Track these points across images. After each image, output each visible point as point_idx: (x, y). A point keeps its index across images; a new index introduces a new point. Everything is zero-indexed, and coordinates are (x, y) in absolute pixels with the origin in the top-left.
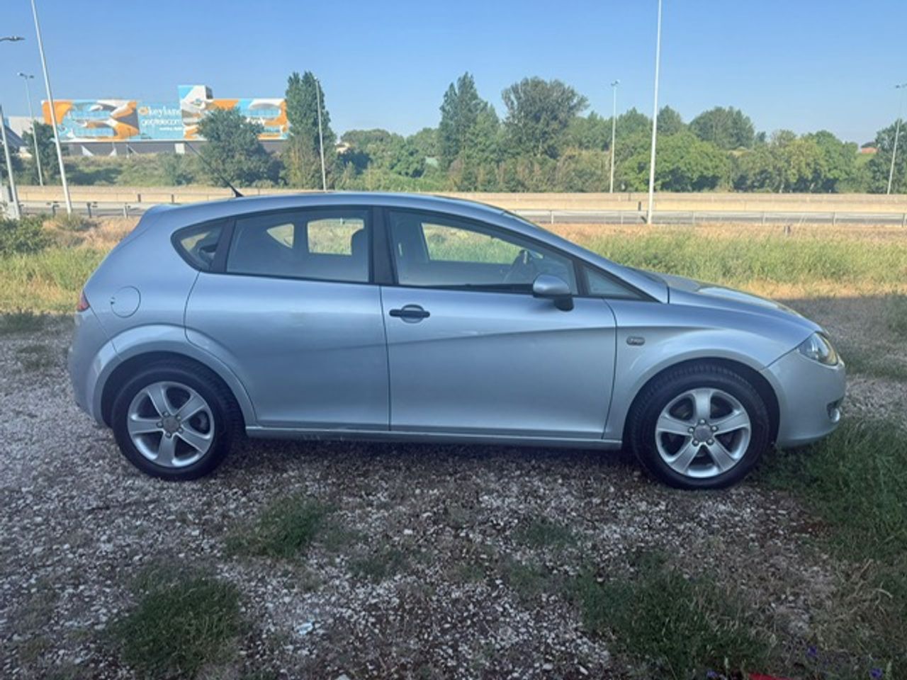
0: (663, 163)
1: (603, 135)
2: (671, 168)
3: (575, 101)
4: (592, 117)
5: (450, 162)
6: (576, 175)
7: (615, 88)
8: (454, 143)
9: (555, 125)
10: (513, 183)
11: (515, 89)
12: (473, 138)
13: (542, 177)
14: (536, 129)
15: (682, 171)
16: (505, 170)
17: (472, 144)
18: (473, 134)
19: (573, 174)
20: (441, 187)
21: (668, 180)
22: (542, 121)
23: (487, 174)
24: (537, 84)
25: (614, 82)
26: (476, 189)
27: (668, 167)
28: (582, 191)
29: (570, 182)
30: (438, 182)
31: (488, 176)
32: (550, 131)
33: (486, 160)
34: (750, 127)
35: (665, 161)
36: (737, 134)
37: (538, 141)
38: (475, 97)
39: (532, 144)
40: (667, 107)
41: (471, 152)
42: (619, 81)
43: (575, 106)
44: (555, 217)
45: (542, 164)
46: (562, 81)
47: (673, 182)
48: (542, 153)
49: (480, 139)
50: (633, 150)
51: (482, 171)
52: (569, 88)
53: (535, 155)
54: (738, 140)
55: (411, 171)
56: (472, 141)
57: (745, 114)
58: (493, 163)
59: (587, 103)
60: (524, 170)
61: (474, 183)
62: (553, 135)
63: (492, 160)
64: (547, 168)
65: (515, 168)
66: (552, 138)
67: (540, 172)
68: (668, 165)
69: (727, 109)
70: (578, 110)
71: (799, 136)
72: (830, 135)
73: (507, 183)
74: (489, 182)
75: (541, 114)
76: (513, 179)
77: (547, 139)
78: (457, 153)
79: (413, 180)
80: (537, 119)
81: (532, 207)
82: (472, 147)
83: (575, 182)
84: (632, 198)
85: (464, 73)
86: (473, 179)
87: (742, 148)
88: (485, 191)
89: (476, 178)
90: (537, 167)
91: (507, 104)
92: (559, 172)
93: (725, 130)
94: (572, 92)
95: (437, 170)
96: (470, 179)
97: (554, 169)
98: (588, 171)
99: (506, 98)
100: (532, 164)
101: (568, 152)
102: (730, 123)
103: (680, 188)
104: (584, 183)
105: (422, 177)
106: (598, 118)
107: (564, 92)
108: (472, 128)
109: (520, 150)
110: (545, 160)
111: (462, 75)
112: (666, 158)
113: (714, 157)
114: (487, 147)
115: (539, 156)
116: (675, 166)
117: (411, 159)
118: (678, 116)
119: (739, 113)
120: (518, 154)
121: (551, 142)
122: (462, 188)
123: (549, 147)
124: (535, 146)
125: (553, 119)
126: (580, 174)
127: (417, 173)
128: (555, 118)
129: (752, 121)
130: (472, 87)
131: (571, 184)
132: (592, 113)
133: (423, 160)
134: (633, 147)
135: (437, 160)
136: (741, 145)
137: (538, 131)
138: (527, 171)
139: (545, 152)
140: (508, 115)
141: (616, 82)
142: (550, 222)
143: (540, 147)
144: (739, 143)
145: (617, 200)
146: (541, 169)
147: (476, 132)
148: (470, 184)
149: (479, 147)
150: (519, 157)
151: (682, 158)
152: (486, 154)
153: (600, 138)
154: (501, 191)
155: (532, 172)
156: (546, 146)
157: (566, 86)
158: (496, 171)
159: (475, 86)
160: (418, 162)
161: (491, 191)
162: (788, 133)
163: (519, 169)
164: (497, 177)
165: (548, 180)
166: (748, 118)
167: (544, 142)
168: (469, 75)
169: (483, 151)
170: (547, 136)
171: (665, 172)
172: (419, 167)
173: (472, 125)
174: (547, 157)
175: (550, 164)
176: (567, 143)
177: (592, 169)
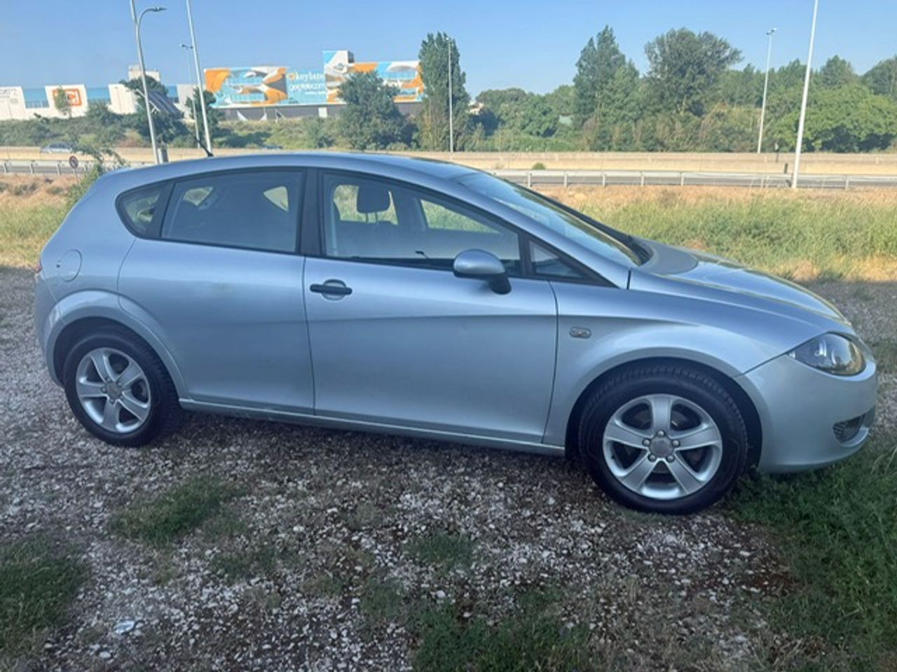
0: (825, 121)
1: (756, 90)
2: (835, 126)
4: (748, 70)
5: (584, 120)
6: (722, 133)
7: (771, 37)
8: (589, 100)
9: (701, 79)
10: (651, 142)
11: (660, 42)
12: (611, 94)
13: (684, 136)
14: (680, 84)
15: (848, 129)
16: (643, 127)
17: (609, 101)
18: (611, 90)
19: (719, 132)
20: (573, 146)
21: (830, 139)
22: (687, 75)
23: (623, 132)
24: (684, 36)
25: (769, 32)
26: (610, 149)
27: (830, 125)
28: (729, 151)
29: (715, 141)
30: (570, 141)
31: (624, 135)
32: (696, 86)
33: (623, 118)
35: (828, 118)
37: (681, 96)
38: (615, 51)
39: (675, 101)
40: (836, 57)
41: (608, 110)
42: (775, 29)
43: (727, 58)
44: (686, 179)
45: (685, 121)
46: (711, 32)
47: (835, 142)
48: (686, 110)
49: (618, 96)
50: (791, 106)
51: (617, 129)
52: (721, 39)
53: (678, 112)
55: (542, 131)
56: (609, 98)
58: (630, 122)
59: (741, 55)
60: (664, 128)
61: (609, 142)
62: (698, 90)
63: (630, 118)
64: (690, 125)
65: (654, 126)
66: (698, 93)
67: (683, 130)
68: (830, 122)
70: (729, 63)
73: (644, 142)
74: (625, 141)
75: (687, 68)
76: (652, 138)
77: (691, 95)
78: (592, 110)
79: (544, 140)
80: (682, 72)
81: (663, 168)
82: (609, 104)
83: (721, 141)
84: (780, 159)
85: (604, 28)
86: (608, 138)
88: (620, 150)
89: (611, 137)
90: (678, 125)
91: (650, 58)
92: (703, 131)
94: (725, 44)
95: (570, 129)
96: (604, 138)
97: (699, 127)
98: (736, 129)
99: (649, 50)
100: (674, 122)
101: (717, 108)
103: (843, 148)
104: (731, 142)
105: (554, 136)
106: (754, 71)
107: (714, 45)
108: (610, 84)
109: (661, 106)
110: (688, 117)
111: (601, 30)
112: (830, 115)
113: (889, 113)
114: (626, 105)
115: (682, 113)
116: (839, 124)
117: (544, 118)
118: (850, 66)
120: (659, 111)
121: (696, 98)
122: (595, 147)
123: (693, 103)
124: (678, 102)
125: (699, 73)
126: (728, 132)
127: (549, 132)
128: (702, 72)
130: (612, 42)
131: (716, 144)
132: (748, 66)
133: (557, 119)
134: (791, 103)
135: (572, 119)
137: (682, 86)
138: (667, 129)
139: (689, 109)
140: (650, 70)
141: (773, 31)
142: (680, 185)
143: (684, 103)
145: (763, 161)
146: (683, 127)
147: (615, 88)
148: (604, 143)
149: (616, 103)
150: (659, 115)
151: (849, 115)
152: (623, 112)
153: (755, 93)
154: (637, 150)
155: (672, 130)
156: (690, 102)
157: (718, 38)
158: (633, 128)
159: (616, 41)
160: (550, 122)
161: (626, 151)
163: (659, 127)
164: (634, 135)
165: (691, 138)
167: (688, 98)
168: (609, 29)
169: (621, 108)
170: (691, 91)
171: (828, 130)
172: (551, 127)
173: (610, 81)
174: (691, 114)
175: (693, 122)
176: (714, 100)
177: (742, 127)
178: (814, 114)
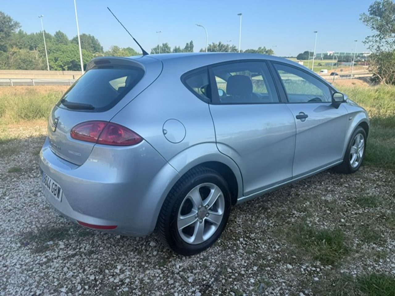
0: (67, 58)
1: (29, 42)
2: (71, 60)
3: (12, 23)
4: (20, 33)
9: (3, 35)
13: (1, 62)
15: (76, 62)
19: (20, 61)
21: (70, 66)
27: (69, 60)
28: (26, 69)
29: (19, 65)
34: (99, 44)
35: (68, 57)
36: (94, 47)
43: (12, 25)
47: (73, 67)
50: (49, 51)
52: (7, 16)
54: (95, 49)
57: (96, 38)
59: (20, 25)
62: (2, 40)
68: (69, 59)
69: (88, 35)
71: (121, 50)
72: (132, 49)
83: (22, 65)
87: (97, 53)
92: (11, 59)
93: (89, 44)
94: (9, 18)
97: (8, 58)
98: (28, 60)
102: (90, 41)
103: (76, 69)
104: (27, 66)
106: (24, 33)
107: (4, 18)
110: (1, 53)
112: (68, 56)
113: (89, 56)
116: (73, 59)
118: (66, 36)
119: (93, 37)
126: (24, 61)
128: (2, 31)
129: (99, 41)
131: (20, 66)
132: (20, 30)
136: (96, 52)
144: (95, 51)
145: (57, 74)
151: (75, 56)
153: (28, 43)
157: (6, 15)
162: (116, 47)
165: (5, 63)
166: (97, 40)
171: (68, 62)
175: (4, 55)
176: (11, 45)
177: (30, 59)
178: (61, 55)
